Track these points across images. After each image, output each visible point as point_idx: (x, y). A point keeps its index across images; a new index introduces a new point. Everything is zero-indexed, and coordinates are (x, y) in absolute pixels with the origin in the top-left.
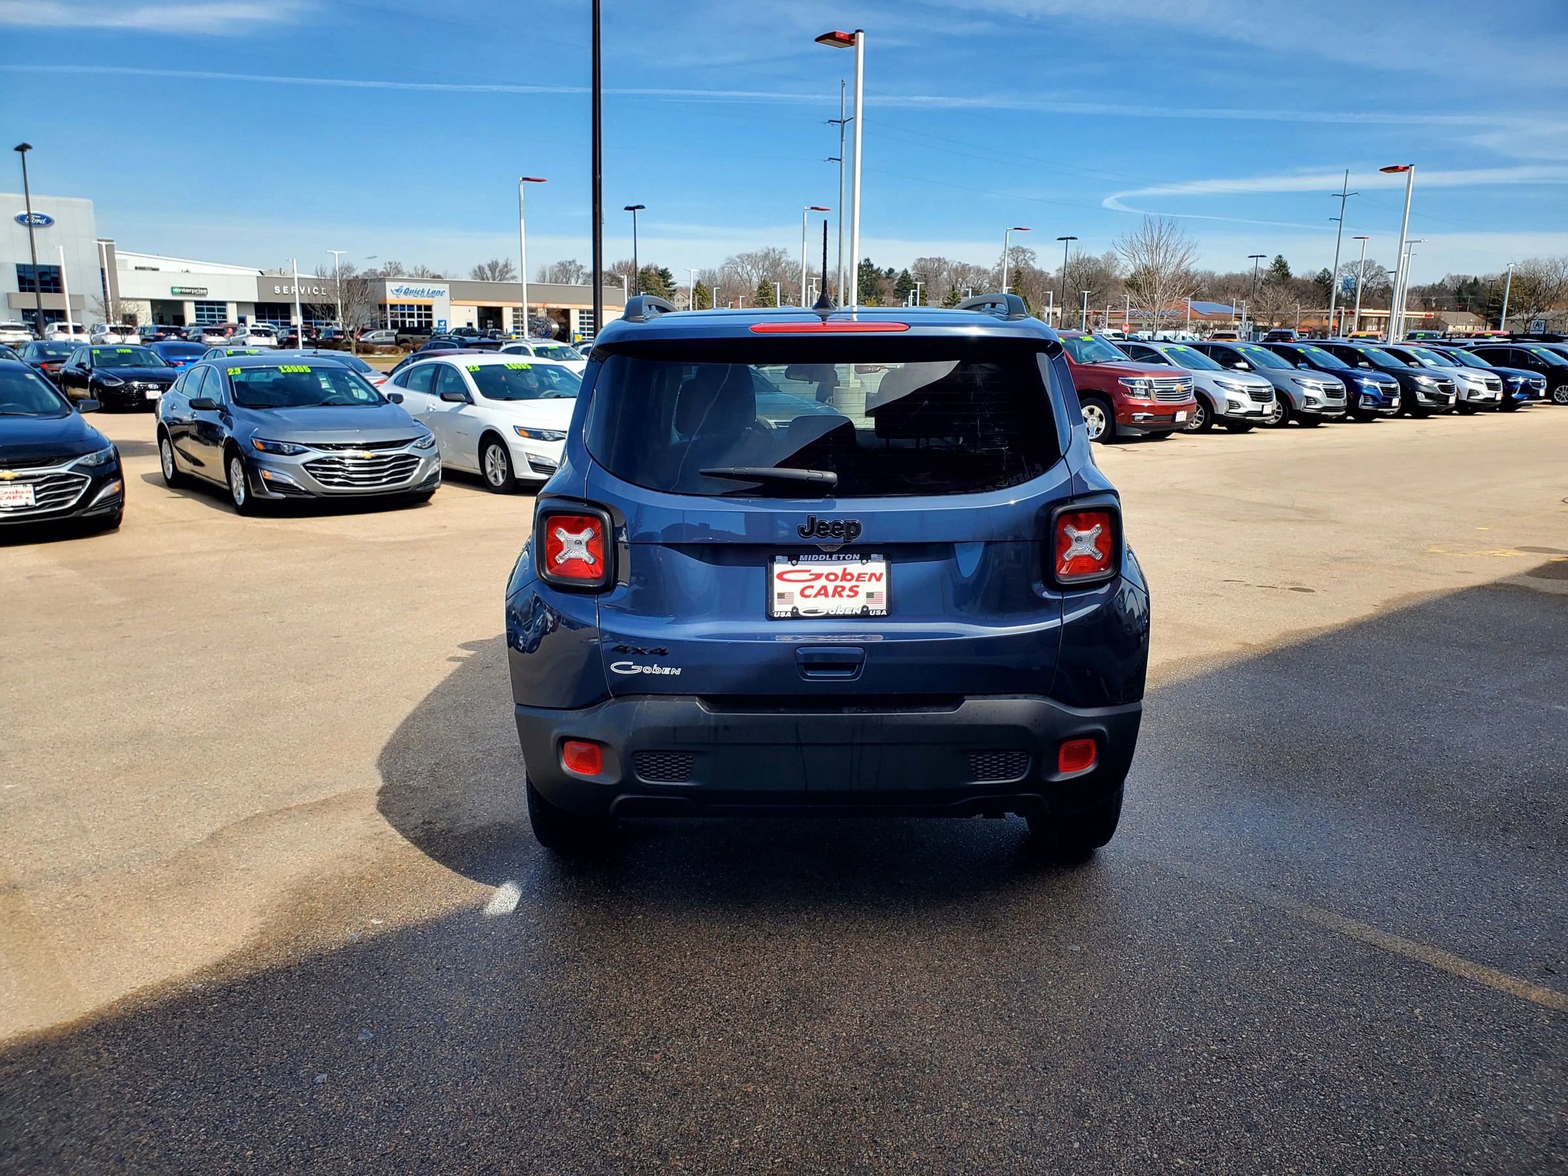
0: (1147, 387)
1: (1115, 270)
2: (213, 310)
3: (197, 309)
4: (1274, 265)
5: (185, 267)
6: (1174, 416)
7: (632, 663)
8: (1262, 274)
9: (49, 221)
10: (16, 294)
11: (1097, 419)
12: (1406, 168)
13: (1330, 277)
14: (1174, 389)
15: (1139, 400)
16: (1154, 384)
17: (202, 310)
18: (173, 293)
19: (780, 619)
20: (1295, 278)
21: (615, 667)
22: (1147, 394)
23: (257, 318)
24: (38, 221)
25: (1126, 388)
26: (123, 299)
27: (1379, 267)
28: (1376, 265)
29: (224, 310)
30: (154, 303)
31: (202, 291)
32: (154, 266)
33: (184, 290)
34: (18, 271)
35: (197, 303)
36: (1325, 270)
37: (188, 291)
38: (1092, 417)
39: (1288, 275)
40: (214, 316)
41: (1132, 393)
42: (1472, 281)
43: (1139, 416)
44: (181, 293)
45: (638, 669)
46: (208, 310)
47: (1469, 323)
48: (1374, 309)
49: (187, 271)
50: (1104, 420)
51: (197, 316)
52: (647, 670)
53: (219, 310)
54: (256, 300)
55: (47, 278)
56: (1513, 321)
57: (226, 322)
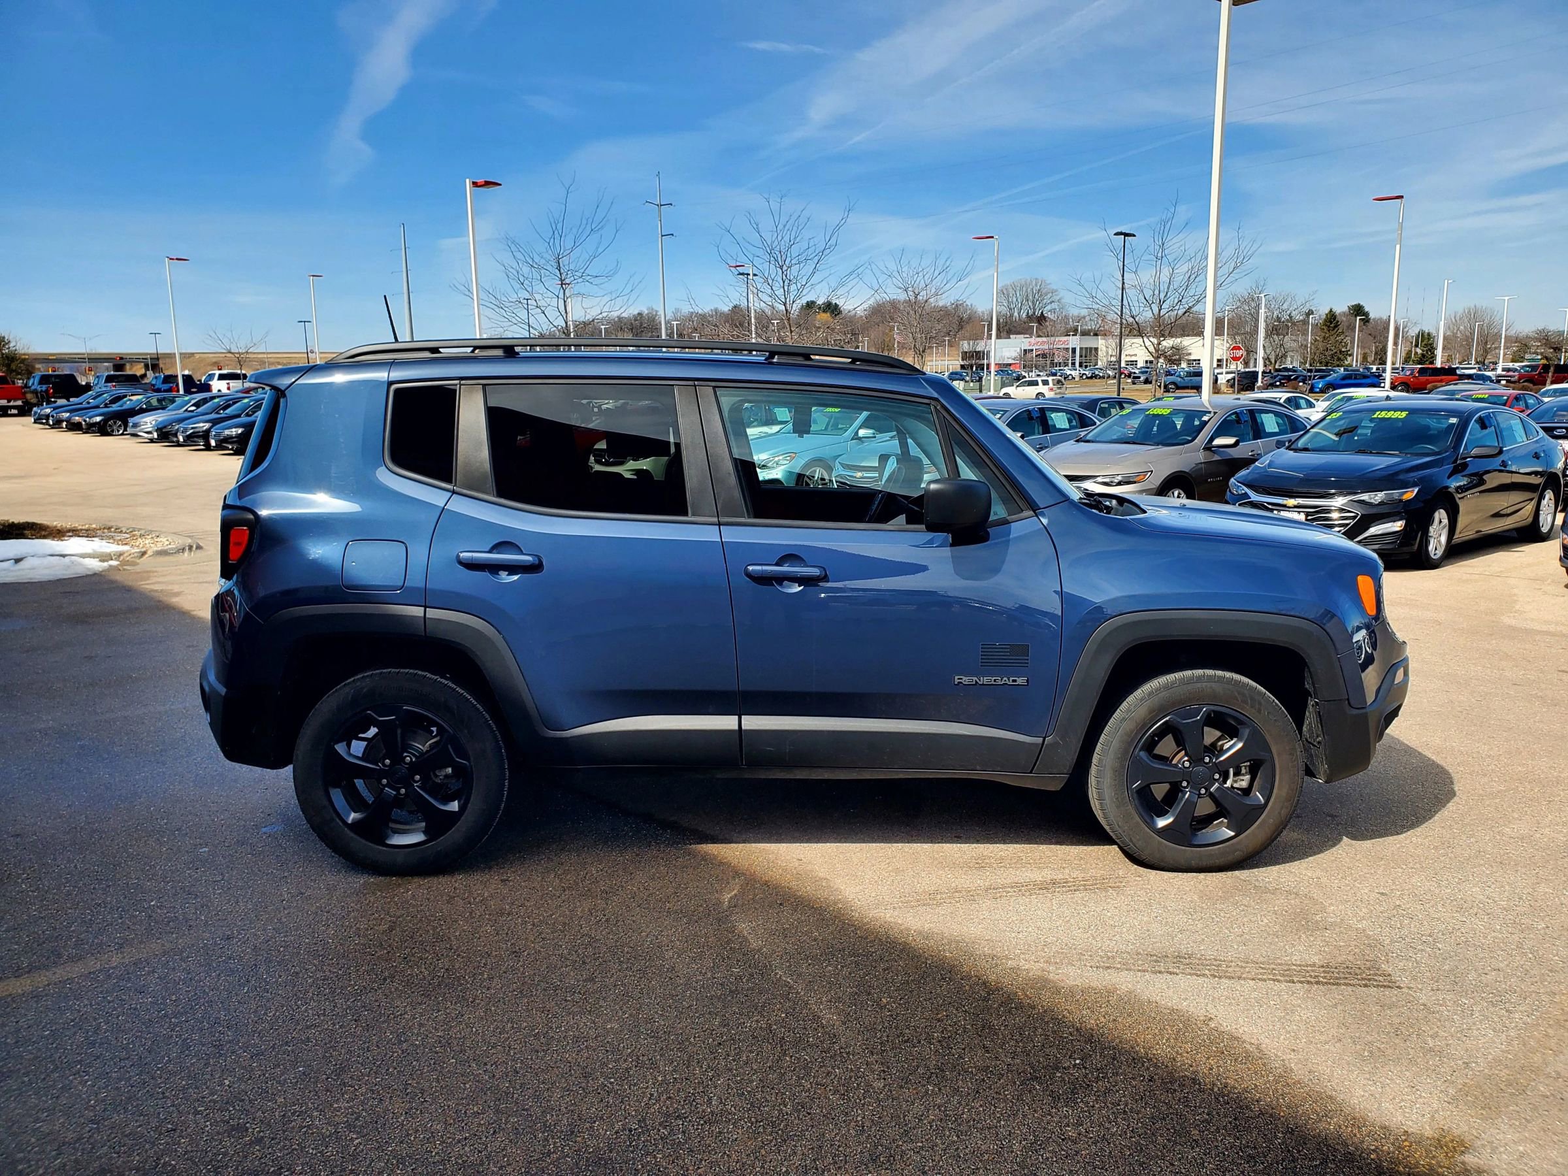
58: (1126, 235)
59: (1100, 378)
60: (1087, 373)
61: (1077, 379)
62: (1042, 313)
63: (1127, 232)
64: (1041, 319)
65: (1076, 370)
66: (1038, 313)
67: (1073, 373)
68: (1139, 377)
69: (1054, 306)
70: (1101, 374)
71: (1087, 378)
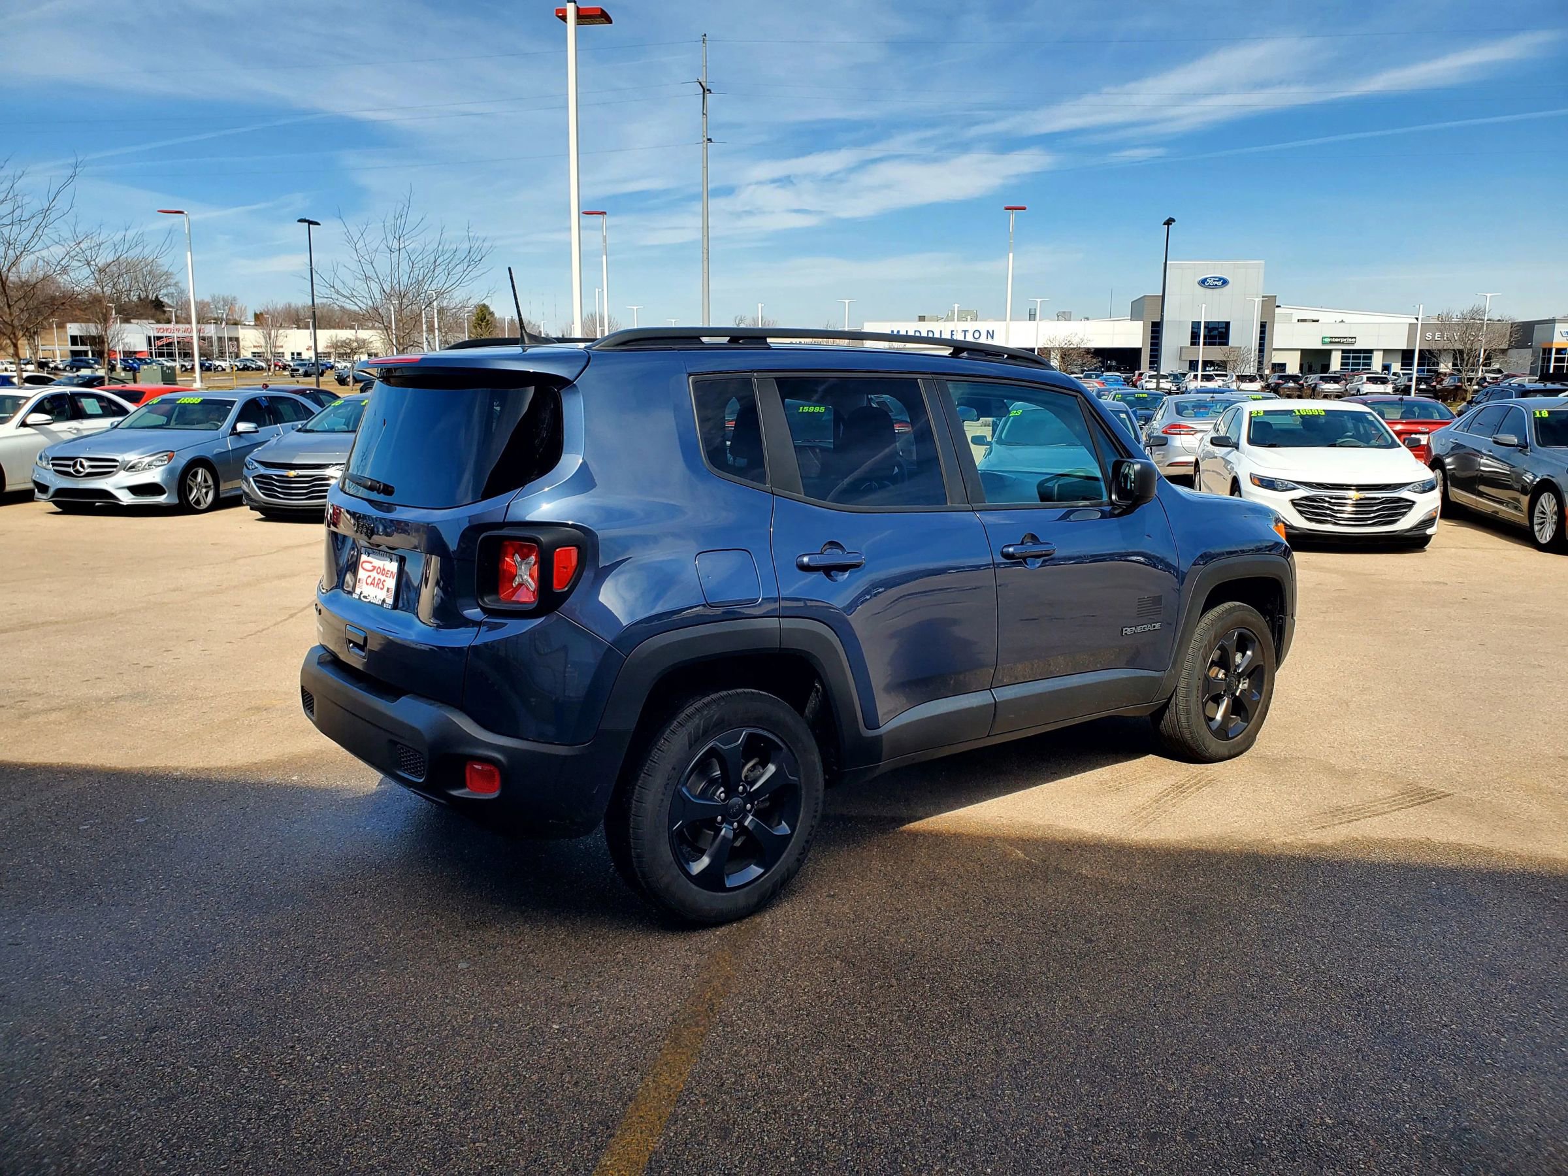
2: (1359, 358)
3: (1343, 358)
5: (1339, 317)
9: (1225, 282)
10: (1187, 347)
17: (1348, 358)
18: (1324, 343)
23: (1402, 365)
24: (1216, 283)
26: (1275, 349)
29: (1370, 358)
30: (1305, 352)
31: (1350, 340)
32: (1315, 318)
33: (1333, 340)
34: (1192, 328)
35: (1344, 351)
37: (1337, 340)
40: (1358, 364)
44: (1331, 342)
46: (1354, 358)
49: (1342, 321)
51: (1342, 364)
53: (1365, 358)
54: (1405, 348)
55: (1215, 333)
57: (1370, 369)
58: (310, 223)
59: (253, 369)
60: (238, 364)
61: (228, 370)
62: (157, 297)
63: (311, 220)
64: (158, 305)
65: (226, 361)
66: (152, 297)
67: (223, 364)
68: (298, 370)
69: (172, 290)
70: (254, 366)
71: (239, 369)
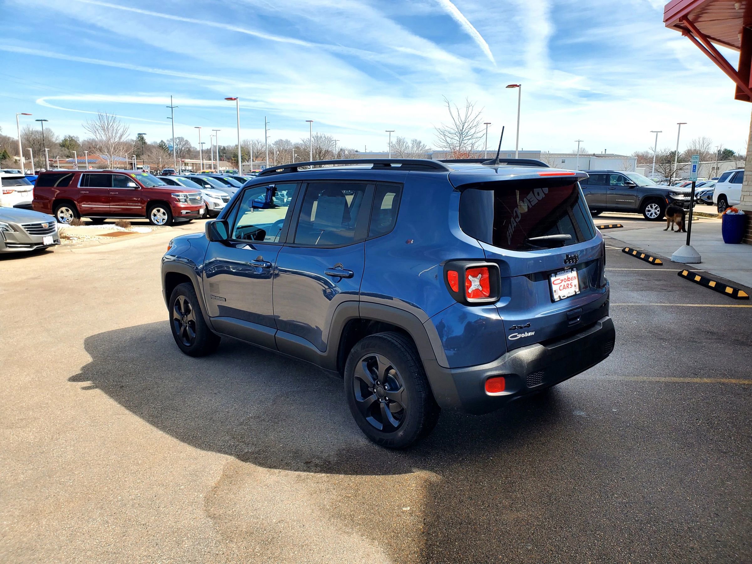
0: (185, 198)
1: (53, 138)
4: (138, 138)
6: (199, 211)
7: (517, 334)
8: (133, 142)
11: (162, 215)
12: (235, 99)
13: (165, 144)
14: (197, 199)
15: (181, 205)
16: (188, 196)
19: (557, 301)
20: (149, 144)
21: (510, 337)
22: (186, 201)
25: (175, 199)
27: (186, 140)
28: (185, 140)
36: (162, 141)
38: (159, 213)
39: (145, 143)
41: (179, 201)
42: (223, 148)
43: (184, 212)
45: (519, 336)
47: (227, 166)
48: (190, 159)
50: (166, 215)
52: (523, 335)
56: (243, 166)
